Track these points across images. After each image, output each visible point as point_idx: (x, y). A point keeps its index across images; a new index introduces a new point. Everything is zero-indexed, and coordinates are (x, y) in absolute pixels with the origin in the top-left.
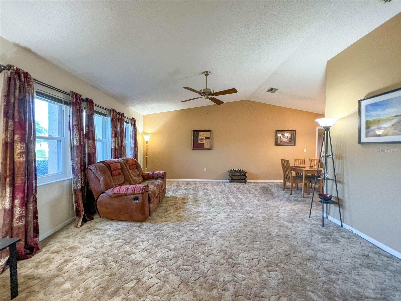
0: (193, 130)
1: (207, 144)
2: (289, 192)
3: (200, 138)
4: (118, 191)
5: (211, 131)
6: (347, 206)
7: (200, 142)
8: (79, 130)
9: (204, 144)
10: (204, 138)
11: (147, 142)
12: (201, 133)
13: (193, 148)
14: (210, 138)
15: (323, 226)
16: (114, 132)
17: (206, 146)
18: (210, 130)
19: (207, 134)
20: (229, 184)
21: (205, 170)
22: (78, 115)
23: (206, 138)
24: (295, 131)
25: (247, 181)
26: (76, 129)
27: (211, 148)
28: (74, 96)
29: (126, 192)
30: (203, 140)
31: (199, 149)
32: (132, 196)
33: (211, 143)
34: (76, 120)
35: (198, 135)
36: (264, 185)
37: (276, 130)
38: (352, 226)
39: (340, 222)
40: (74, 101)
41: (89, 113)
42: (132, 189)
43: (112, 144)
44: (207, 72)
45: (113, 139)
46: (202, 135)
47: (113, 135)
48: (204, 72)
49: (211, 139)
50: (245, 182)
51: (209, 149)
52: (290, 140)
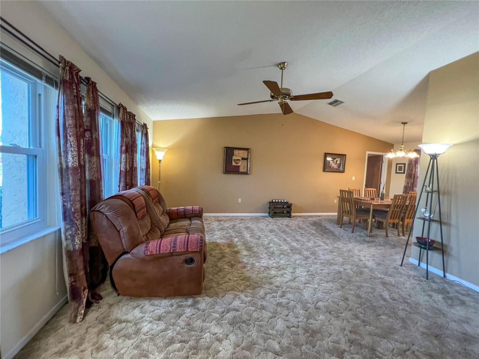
0: (226, 147)
1: (244, 167)
2: (351, 230)
3: (234, 158)
4: (158, 249)
5: (249, 150)
6: (453, 253)
7: (234, 164)
8: (77, 137)
9: (239, 166)
10: (240, 158)
11: (160, 161)
12: (236, 152)
13: (225, 171)
14: (247, 159)
15: (427, 279)
16: (124, 144)
17: (241, 170)
18: (249, 149)
19: (243, 154)
20: (271, 220)
21: (240, 200)
22: (75, 107)
23: (243, 159)
24: (345, 155)
25: (293, 214)
26: (73, 135)
27: (248, 172)
28: (68, 68)
29: (172, 251)
30: (238, 161)
31: (232, 174)
32: (183, 257)
33: (249, 166)
34: (72, 117)
35: (233, 155)
36: (314, 219)
37: (325, 153)
38: (460, 278)
39: (443, 272)
40: (68, 79)
41: (92, 107)
42: (182, 245)
43: (121, 164)
44: (284, 63)
45: (123, 156)
46: (238, 155)
47: (124, 148)
48: (280, 64)
49: (249, 160)
50: (290, 217)
51: (246, 173)
52: (339, 166)
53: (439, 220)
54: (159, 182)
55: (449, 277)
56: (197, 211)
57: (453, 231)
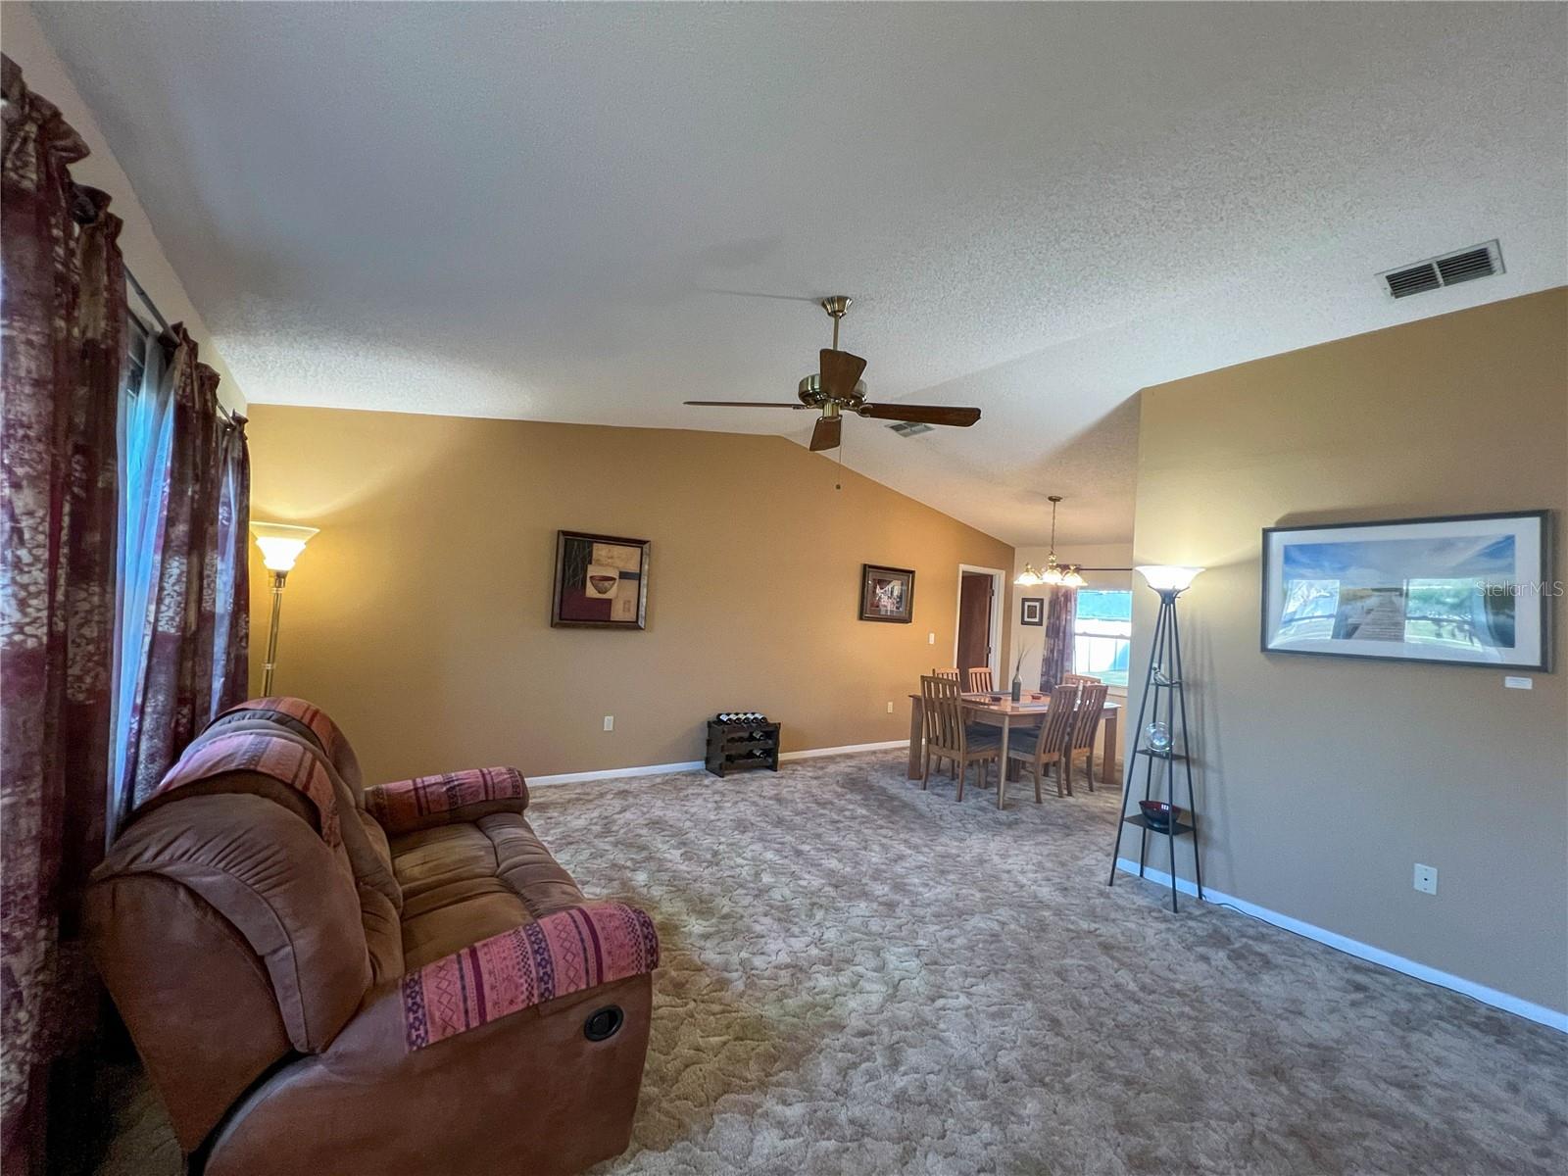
0: (565, 533)
1: (627, 602)
2: (954, 793)
3: (593, 571)
4: (472, 1004)
5: (646, 547)
6: (1216, 833)
7: (591, 592)
8: (53, 487)
9: (609, 602)
10: (615, 574)
11: (280, 577)
12: (600, 551)
13: (556, 619)
14: (638, 577)
15: (1176, 911)
16: (185, 511)
17: (618, 613)
18: (645, 542)
19: (626, 558)
20: (720, 784)
21: (608, 723)
22: (55, 330)
23: (624, 575)
24: (912, 572)
25: (782, 757)
26: (33, 480)
27: (641, 623)
28: (32, 129)
29: (536, 1000)
30: (606, 584)
31: (588, 627)
33: (643, 600)
34: (37, 383)
35: (588, 559)
36: (843, 767)
37: (865, 565)
38: (1234, 894)
39: (1197, 886)
41: (105, 335)
42: (579, 961)
43: (160, 601)
44: (842, 299)
45: (176, 566)
46: (607, 561)
48: (831, 300)
49: (644, 582)
50: (773, 767)
51: (633, 626)
52: (897, 603)
53: (1184, 754)
54: (269, 667)
55: (1212, 896)
56: (503, 789)
57: (1212, 778)
